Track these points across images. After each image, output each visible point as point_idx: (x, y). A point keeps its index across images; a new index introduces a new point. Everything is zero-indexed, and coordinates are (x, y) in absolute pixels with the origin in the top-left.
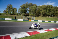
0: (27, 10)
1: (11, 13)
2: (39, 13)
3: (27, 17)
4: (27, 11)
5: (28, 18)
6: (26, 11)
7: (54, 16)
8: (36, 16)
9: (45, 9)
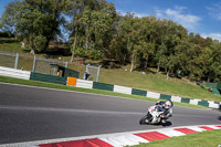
0: (63, 21)
2: (124, 51)
4: (61, 27)
5: (61, 68)
7: (187, 74)
8: (105, 65)
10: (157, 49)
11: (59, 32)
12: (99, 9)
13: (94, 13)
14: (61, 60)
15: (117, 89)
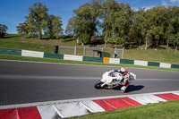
0: (98, 23)
1: (43, 33)
2: (139, 35)
3: (95, 48)
4: (97, 27)
5: (99, 52)
6: (92, 28)
8: (127, 47)
9: (163, 20)
10: (165, 30)
11: (96, 30)
12: (120, 9)
13: (116, 13)
14: (98, 47)
15: (137, 63)
